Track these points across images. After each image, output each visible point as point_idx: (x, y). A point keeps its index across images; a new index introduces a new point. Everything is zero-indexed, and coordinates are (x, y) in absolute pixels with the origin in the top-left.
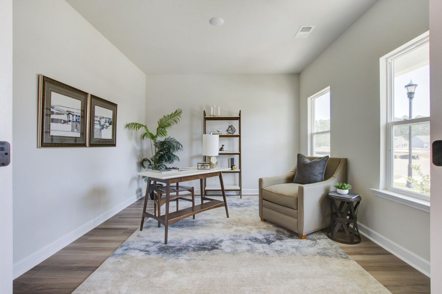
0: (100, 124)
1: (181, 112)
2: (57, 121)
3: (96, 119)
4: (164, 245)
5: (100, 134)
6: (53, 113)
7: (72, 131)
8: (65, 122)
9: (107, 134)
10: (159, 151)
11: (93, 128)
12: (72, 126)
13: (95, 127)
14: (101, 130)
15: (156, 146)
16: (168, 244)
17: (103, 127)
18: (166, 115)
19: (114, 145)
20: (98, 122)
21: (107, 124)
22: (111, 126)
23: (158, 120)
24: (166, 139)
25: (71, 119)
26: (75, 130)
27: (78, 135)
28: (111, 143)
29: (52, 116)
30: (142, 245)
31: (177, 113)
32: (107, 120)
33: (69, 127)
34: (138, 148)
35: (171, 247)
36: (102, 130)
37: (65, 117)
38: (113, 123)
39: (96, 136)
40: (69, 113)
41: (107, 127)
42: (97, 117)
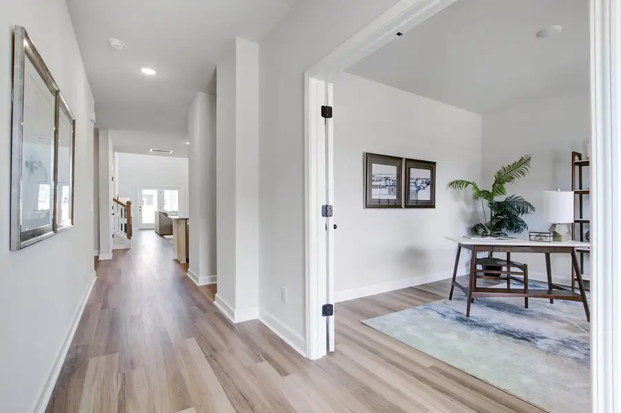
0: (416, 185)
1: (529, 159)
2: (376, 187)
3: (411, 181)
4: (464, 317)
5: (417, 196)
6: (373, 181)
7: (389, 193)
8: (383, 187)
9: (424, 195)
10: (496, 215)
11: (409, 190)
12: (389, 190)
13: (411, 189)
14: (417, 191)
15: (491, 208)
16: (470, 318)
17: (419, 189)
18: (506, 166)
19: (433, 207)
20: (414, 184)
21: (424, 185)
22: (429, 186)
23: (495, 173)
24: (507, 199)
25: (388, 184)
26: (392, 193)
27: (394, 197)
28: (430, 204)
29: (373, 183)
30: (443, 310)
31: (524, 162)
32: (424, 181)
33: (386, 191)
34: (470, 210)
35: (471, 321)
36: (419, 192)
37: (383, 183)
38: (432, 183)
39: (412, 197)
40: (387, 179)
41: (424, 188)
42: (413, 179)
